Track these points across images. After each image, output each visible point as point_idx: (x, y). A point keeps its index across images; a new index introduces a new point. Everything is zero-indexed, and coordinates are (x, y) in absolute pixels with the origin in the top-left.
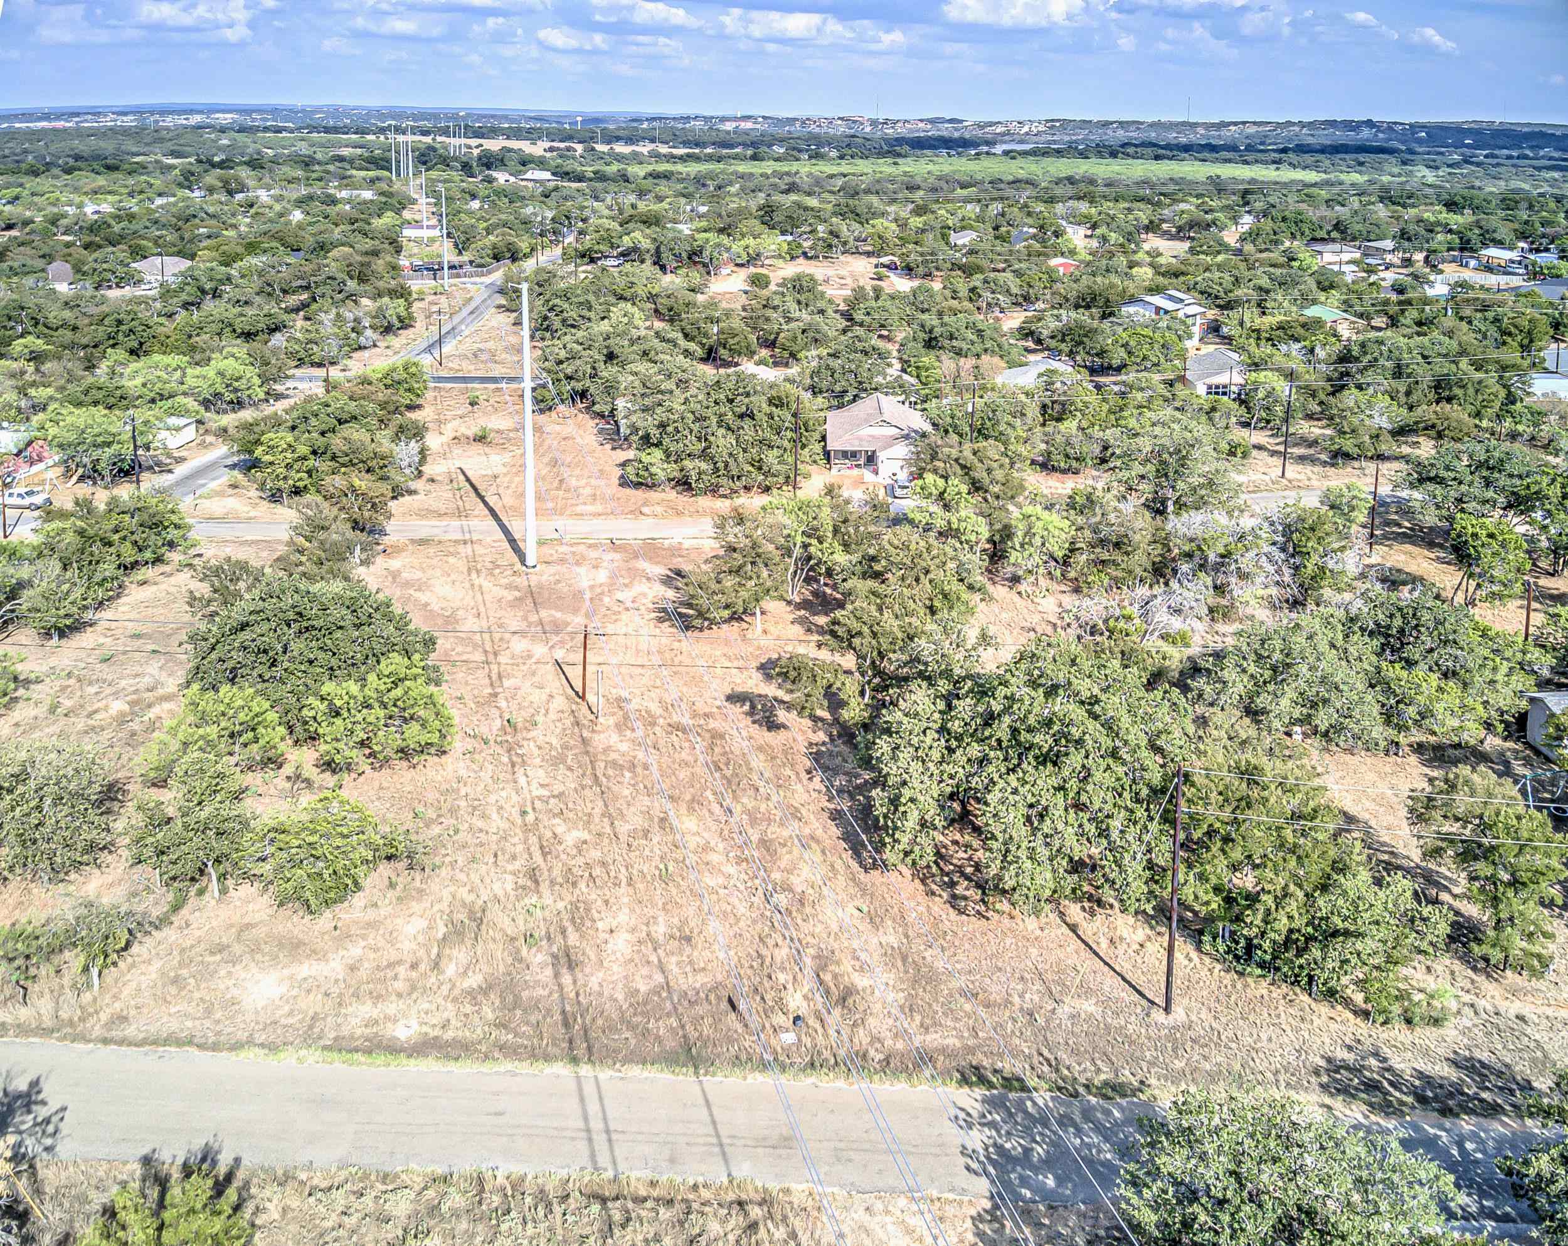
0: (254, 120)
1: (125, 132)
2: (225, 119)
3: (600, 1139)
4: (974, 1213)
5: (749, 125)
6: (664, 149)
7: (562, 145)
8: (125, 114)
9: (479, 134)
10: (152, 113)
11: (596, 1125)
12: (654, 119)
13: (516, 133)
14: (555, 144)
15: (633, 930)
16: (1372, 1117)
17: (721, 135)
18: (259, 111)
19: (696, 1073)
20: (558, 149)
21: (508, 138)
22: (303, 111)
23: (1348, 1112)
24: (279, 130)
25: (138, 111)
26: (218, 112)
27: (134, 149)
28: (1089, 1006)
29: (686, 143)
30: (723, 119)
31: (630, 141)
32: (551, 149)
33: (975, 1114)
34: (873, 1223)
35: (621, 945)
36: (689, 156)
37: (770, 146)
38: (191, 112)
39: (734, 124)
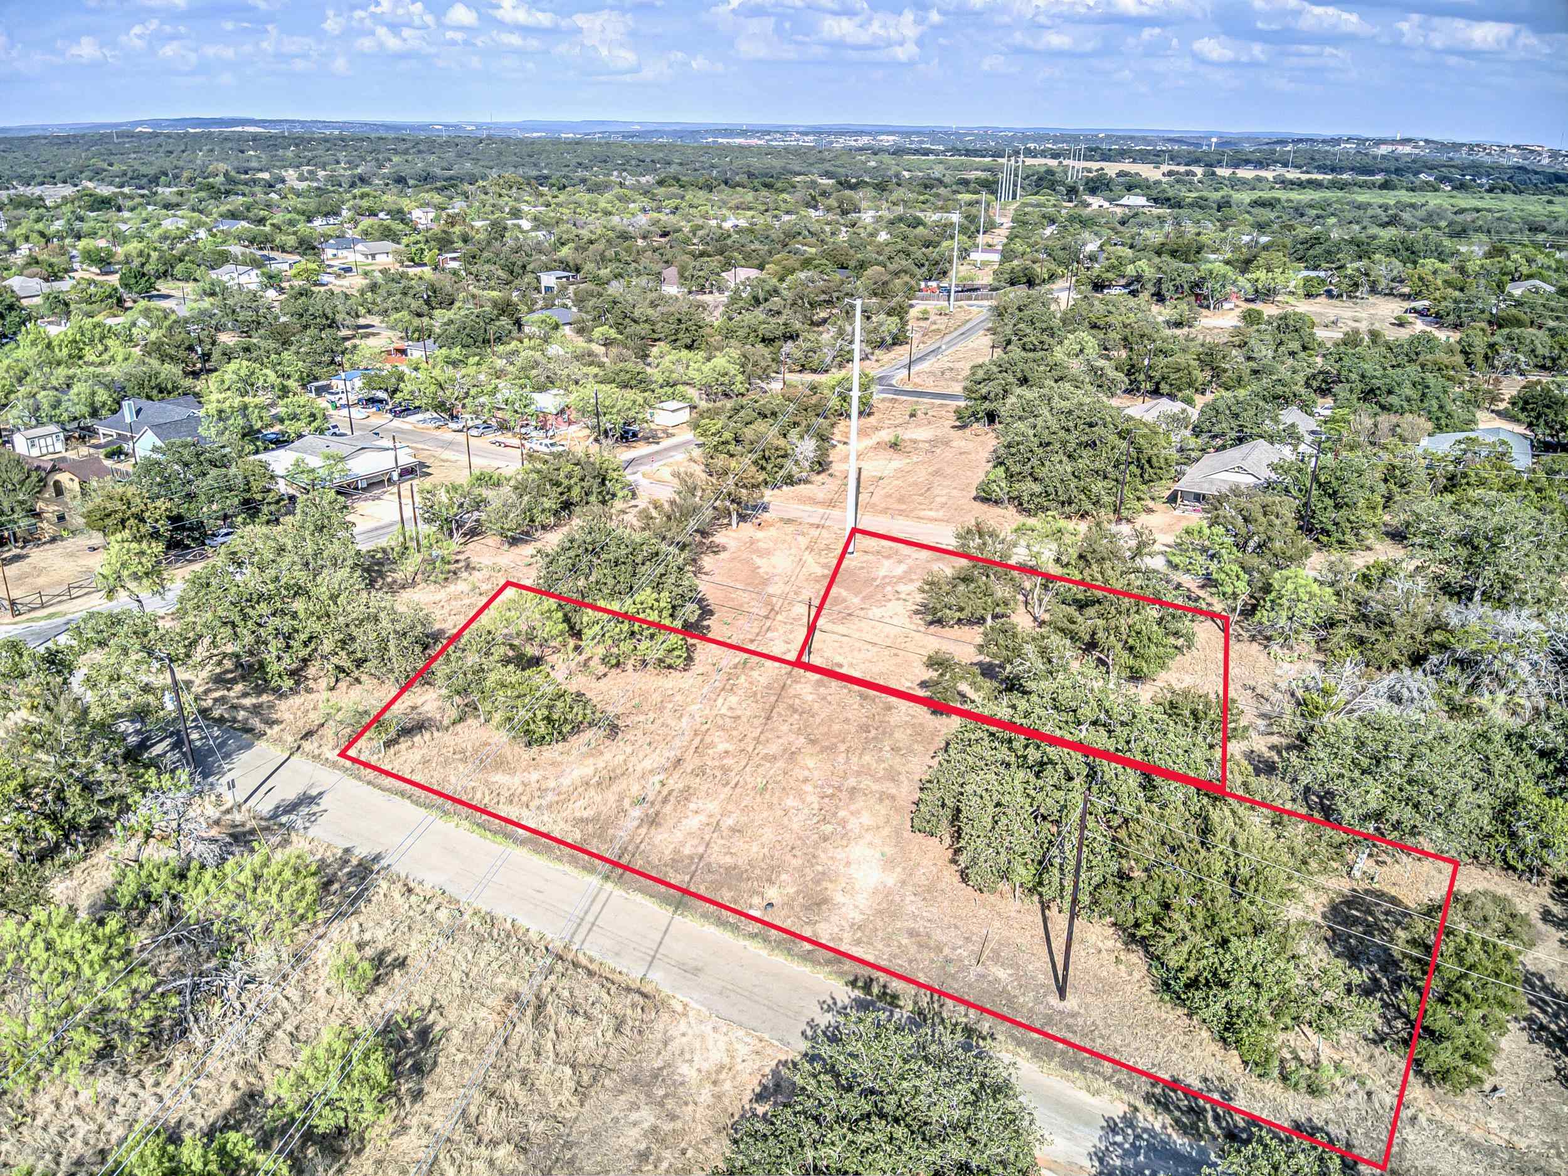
0: (912, 142)
1: (798, 152)
2: (888, 140)
3: (586, 926)
4: (783, 1058)
5: (1407, 149)
6: (1292, 174)
7: (1182, 169)
8: (806, 134)
9: (1106, 157)
10: (829, 134)
11: (590, 918)
12: (1300, 141)
13: (1142, 157)
14: (1175, 168)
15: (710, 816)
16: (1170, 1130)
17: (1366, 160)
18: (918, 133)
19: (675, 912)
20: (1178, 173)
21: (1134, 161)
22: (956, 133)
23: (1150, 1118)
24: (926, 153)
25: (817, 132)
26: (883, 133)
27: (797, 169)
28: (1002, 974)
29: (1321, 169)
30: (1379, 142)
31: (1260, 164)
32: (1170, 173)
33: (840, 1004)
34: (711, 1036)
35: (693, 823)
36: (1310, 182)
37: (1416, 173)
38: (861, 133)
39: (1390, 148)
